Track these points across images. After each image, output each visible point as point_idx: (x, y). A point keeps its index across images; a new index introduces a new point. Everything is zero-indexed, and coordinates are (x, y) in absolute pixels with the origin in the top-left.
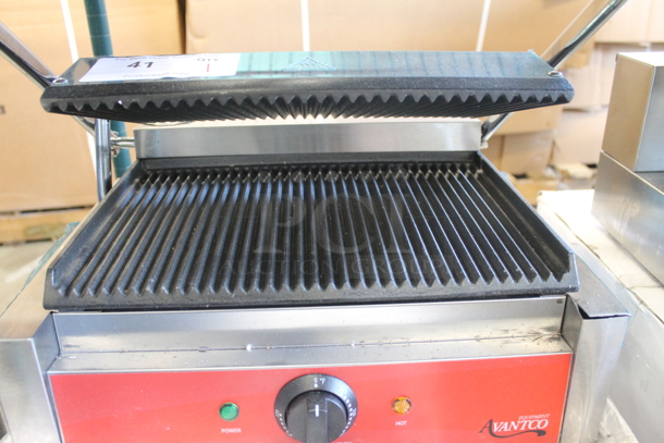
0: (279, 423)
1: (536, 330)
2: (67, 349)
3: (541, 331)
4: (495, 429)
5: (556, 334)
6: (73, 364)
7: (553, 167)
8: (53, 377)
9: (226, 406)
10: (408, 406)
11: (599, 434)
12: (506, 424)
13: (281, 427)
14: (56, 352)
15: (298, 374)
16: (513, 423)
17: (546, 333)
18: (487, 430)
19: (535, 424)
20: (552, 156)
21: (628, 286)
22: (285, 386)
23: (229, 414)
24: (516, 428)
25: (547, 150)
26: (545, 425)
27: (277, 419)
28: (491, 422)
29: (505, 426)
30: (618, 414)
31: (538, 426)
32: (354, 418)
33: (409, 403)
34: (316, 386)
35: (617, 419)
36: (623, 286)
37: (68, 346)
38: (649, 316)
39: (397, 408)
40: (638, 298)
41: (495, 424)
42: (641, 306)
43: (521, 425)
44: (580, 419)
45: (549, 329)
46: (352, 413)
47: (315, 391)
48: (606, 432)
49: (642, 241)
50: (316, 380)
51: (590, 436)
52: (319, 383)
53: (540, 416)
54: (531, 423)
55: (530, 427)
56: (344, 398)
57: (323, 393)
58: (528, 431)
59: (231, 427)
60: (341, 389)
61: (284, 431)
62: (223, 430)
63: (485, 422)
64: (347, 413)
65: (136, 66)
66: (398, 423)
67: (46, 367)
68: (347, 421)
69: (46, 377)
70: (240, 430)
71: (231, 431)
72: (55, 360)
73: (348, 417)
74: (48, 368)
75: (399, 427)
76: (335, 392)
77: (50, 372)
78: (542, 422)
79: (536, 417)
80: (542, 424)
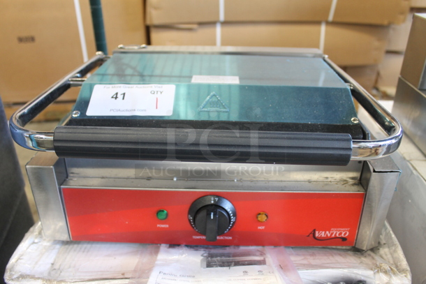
0: (190, 222)
1: (345, 179)
2: (72, 175)
3: (348, 179)
4: (317, 235)
5: (356, 181)
6: (75, 183)
7: (377, 89)
8: (64, 189)
9: (161, 211)
10: (266, 218)
11: (379, 243)
12: (323, 232)
13: (192, 225)
14: (66, 176)
15: (202, 195)
16: (327, 232)
17: (351, 180)
18: (311, 235)
19: (340, 234)
20: (376, 81)
21: (408, 158)
22: (195, 201)
23: (162, 216)
24: (329, 235)
25: (373, 77)
26: (347, 235)
27: (189, 220)
28: (314, 231)
29: (323, 234)
30: (391, 232)
31: (343, 235)
32: (234, 223)
33: (267, 216)
34: (212, 202)
35: (390, 234)
36: (404, 159)
37: (72, 173)
38: (418, 177)
39: (259, 219)
40: (413, 167)
41: (317, 232)
42: (414, 171)
43: (332, 234)
44: (368, 233)
45: (353, 178)
46: (233, 219)
47: (212, 205)
48: (383, 242)
49: (419, 133)
50: (212, 199)
51: (373, 243)
52: (215, 200)
53: (344, 229)
54: (338, 233)
55: (337, 235)
56: (229, 210)
57: (217, 207)
58: (336, 238)
59: (163, 224)
60: (228, 206)
61: (193, 227)
62: (158, 226)
63: (311, 230)
64: (230, 219)
65: (116, 98)
66: (260, 228)
67: (60, 184)
68: (230, 224)
69: (60, 189)
70: (167, 226)
71: (163, 226)
72: (65, 180)
73: (230, 221)
74: (61, 184)
75: (260, 230)
76: (224, 207)
77: (62, 187)
78: (345, 233)
79: (342, 229)
80: (345, 234)
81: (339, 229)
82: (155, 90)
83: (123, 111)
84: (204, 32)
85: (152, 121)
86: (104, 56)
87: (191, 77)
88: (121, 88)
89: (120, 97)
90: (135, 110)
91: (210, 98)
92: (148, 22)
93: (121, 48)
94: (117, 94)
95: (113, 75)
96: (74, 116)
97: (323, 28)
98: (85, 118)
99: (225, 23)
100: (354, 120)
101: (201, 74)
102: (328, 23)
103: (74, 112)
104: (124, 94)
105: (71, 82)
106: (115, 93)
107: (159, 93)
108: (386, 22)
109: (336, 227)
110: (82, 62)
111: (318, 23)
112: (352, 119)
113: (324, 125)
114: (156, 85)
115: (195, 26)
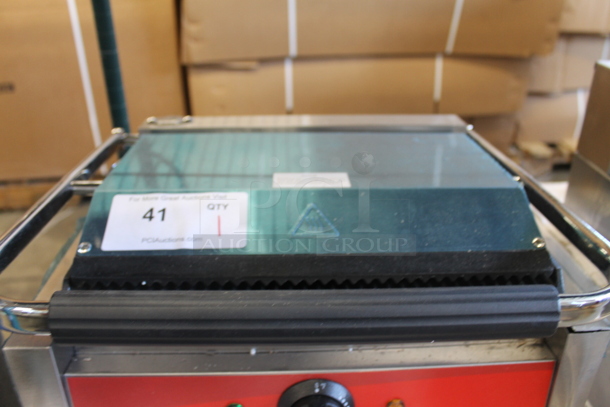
2: (83, 351)
5: (538, 340)
8: (70, 379)
9: (232, 405)
14: (71, 353)
15: (301, 379)
20: (515, 136)
22: (288, 389)
33: (402, 404)
34: (317, 391)
37: (83, 348)
47: (317, 396)
52: (320, 387)
57: (325, 398)
65: (151, 218)
67: (63, 370)
69: (63, 379)
72: (71, 362)
74: (64, 372)
76: (335, 397)
77: (67, 375)
82: (216, 202)
83: (164, 241)
84: (267, 73)
85: (214, 257)
86: (124, 135)
87: (270, 177)
88: (158, 201)
89: (157, 216)
90: (182, 239)
91: (308, 214)
92: (185, 60)
93: (152, 123)
94: (151, 210)
95: (138, 175)
96: (80, 251)
97: (439, 64)
98: (100, 255)
99: (299, 59)
100: (538, 242)
101: (288, 170)
102: (447, 56)
103: (82, 245)
104: (164, 211)
105: (75, 188)
106: (149, 209)
107: (222, 207)
108: (525, 53)
110: (92, 148)
111: (431, 55)
112: (535, 240)
113: (493, 253)
114: (215, 194)
115: (253, 65)
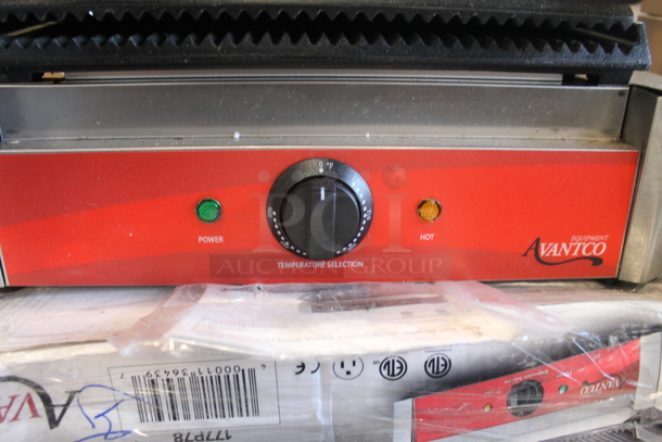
0: (272, 225)
2: (10, 136)
4: (542, 253)
12: (556, 246)
13: (275, 231)
15: (299, 158)
16: (564, 245)
18: (532, 252)
19: (590, 249)
23: (209, 213)
24: (567, 252)
26: (602, 251)
27: (270, 220)
28: (538, 242)
29: (555, 249)
32: (369, 223)
34: (321, 171)
37: (10, 132)
39: (423, 215)
41: (543, 245)
43: (573, 249)
46: (367, 214)
47: (321, 177)
50: (321, 163)
52: (326, 168)
53: (598, 238)
54: (586, 247)
55: (584, 252)
56: (361, 196)
58: (581, 258)
59: (210, 234)
61: (279, 237)
62: (200, 239)
63: (530, 241)
64: (361, 213)
66: (424, 237)
68: (360, 224)
70: (221, 239)
71: (211, 240)
73: (361, 219)
75: (424, 241)
76: (347, 182)
78: (597, 246)
79: (592, 238)
80: (601, 247)
81: (587, 238)
109: (583, 232)
